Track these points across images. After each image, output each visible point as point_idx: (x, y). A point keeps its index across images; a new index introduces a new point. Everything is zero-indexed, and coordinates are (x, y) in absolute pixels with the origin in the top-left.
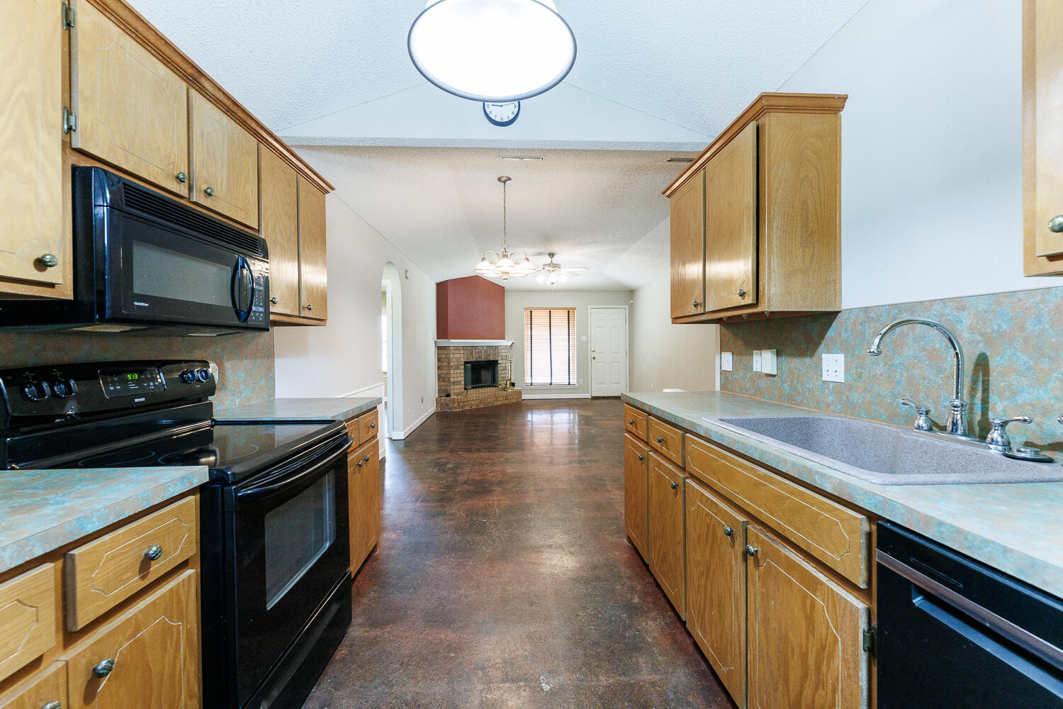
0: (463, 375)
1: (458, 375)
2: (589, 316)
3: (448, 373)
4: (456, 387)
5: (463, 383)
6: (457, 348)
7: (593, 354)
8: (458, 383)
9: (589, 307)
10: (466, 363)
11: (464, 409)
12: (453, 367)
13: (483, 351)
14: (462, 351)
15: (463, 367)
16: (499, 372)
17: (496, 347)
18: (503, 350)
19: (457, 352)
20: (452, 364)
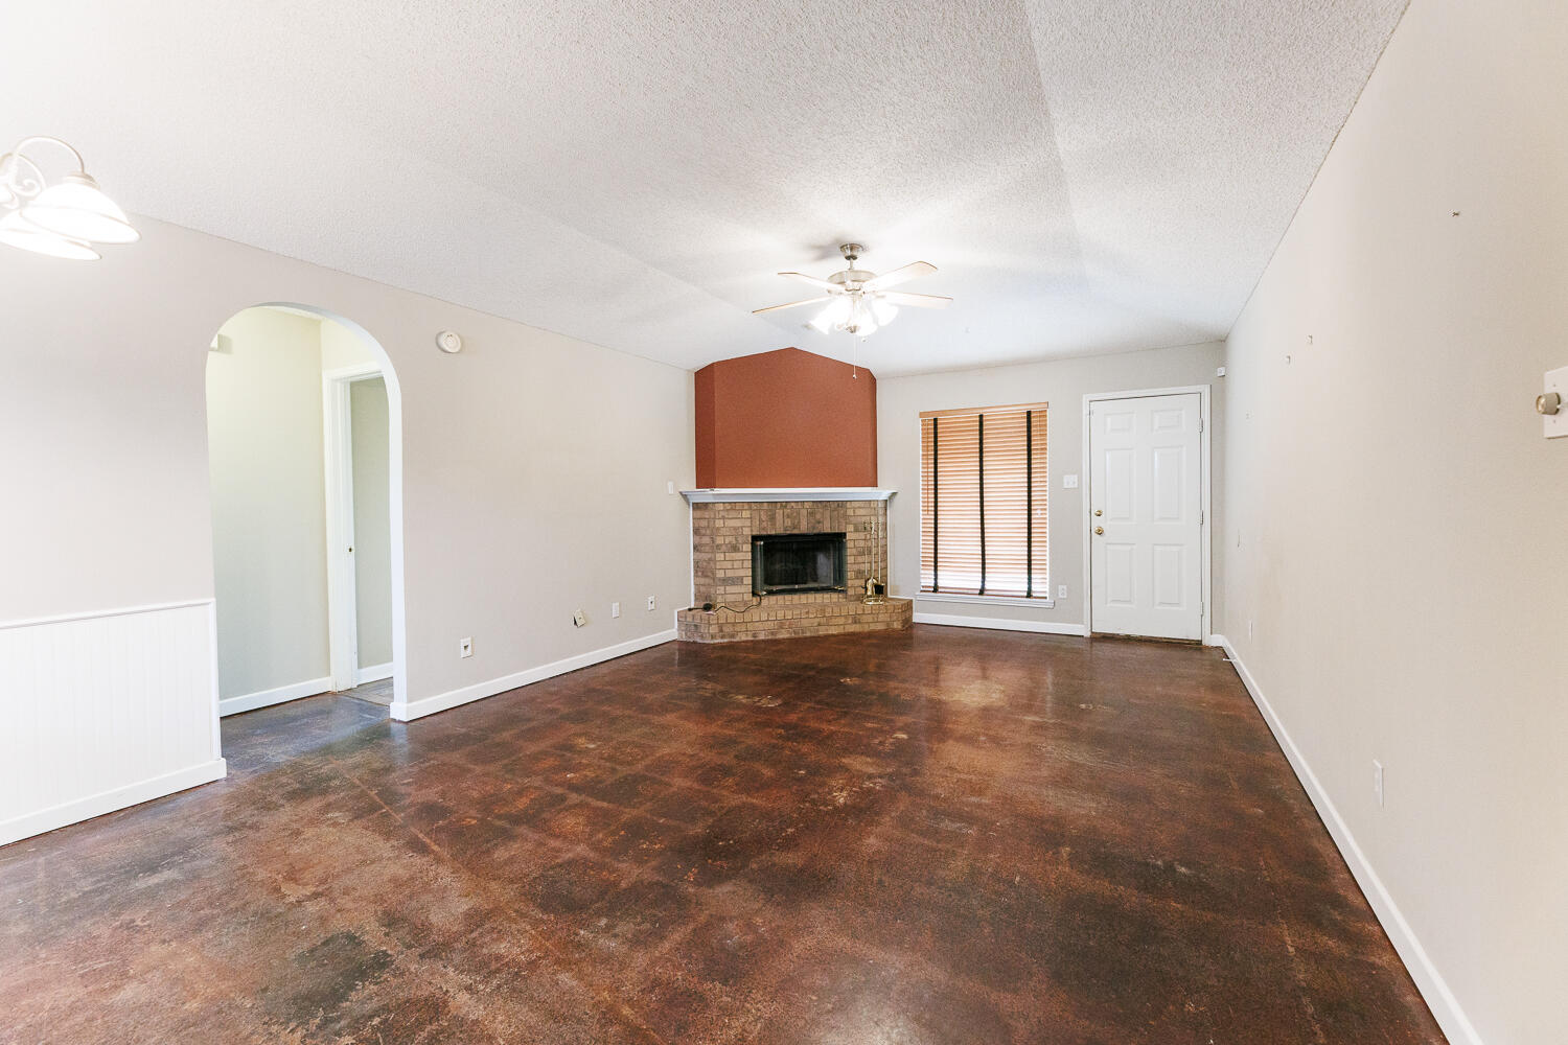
0: (749, 564)
1: (740, 564)
2: (1085, 419)
3: (710, 560)
4: (729, 589)
5: (748, 581)
6: (733, 506)
7: (1097, 522)
8: (738, 581)
9: (1086, 398)
10: (755, 538)
11: (737, 639)
12: (724, 548)
13: (804, 512)
14: (746, 514)
15: (748, 547)
16: (850, 560)
17: (841, 504)
18: (862, 512)
19: (733, 514)
20: (719, 540)
